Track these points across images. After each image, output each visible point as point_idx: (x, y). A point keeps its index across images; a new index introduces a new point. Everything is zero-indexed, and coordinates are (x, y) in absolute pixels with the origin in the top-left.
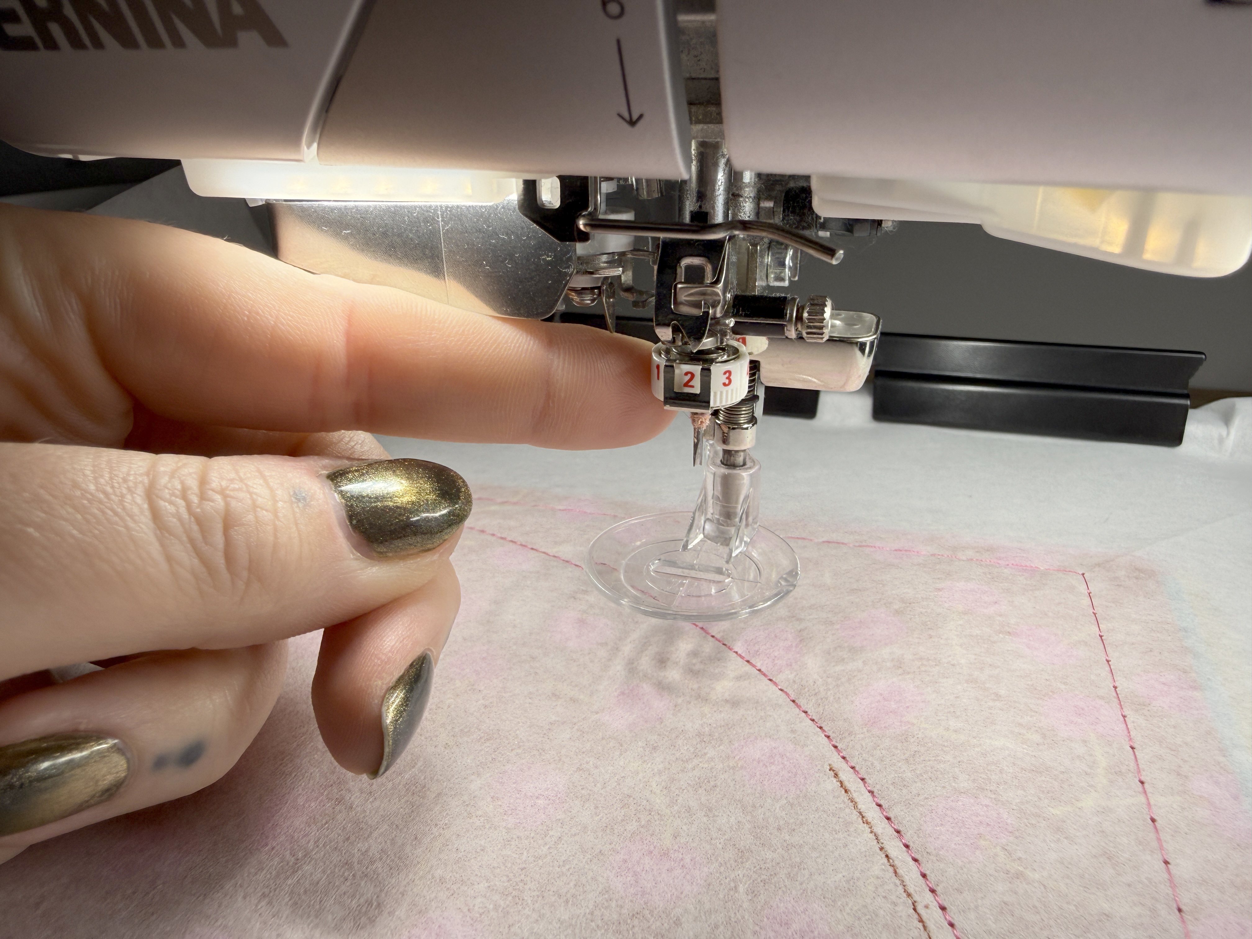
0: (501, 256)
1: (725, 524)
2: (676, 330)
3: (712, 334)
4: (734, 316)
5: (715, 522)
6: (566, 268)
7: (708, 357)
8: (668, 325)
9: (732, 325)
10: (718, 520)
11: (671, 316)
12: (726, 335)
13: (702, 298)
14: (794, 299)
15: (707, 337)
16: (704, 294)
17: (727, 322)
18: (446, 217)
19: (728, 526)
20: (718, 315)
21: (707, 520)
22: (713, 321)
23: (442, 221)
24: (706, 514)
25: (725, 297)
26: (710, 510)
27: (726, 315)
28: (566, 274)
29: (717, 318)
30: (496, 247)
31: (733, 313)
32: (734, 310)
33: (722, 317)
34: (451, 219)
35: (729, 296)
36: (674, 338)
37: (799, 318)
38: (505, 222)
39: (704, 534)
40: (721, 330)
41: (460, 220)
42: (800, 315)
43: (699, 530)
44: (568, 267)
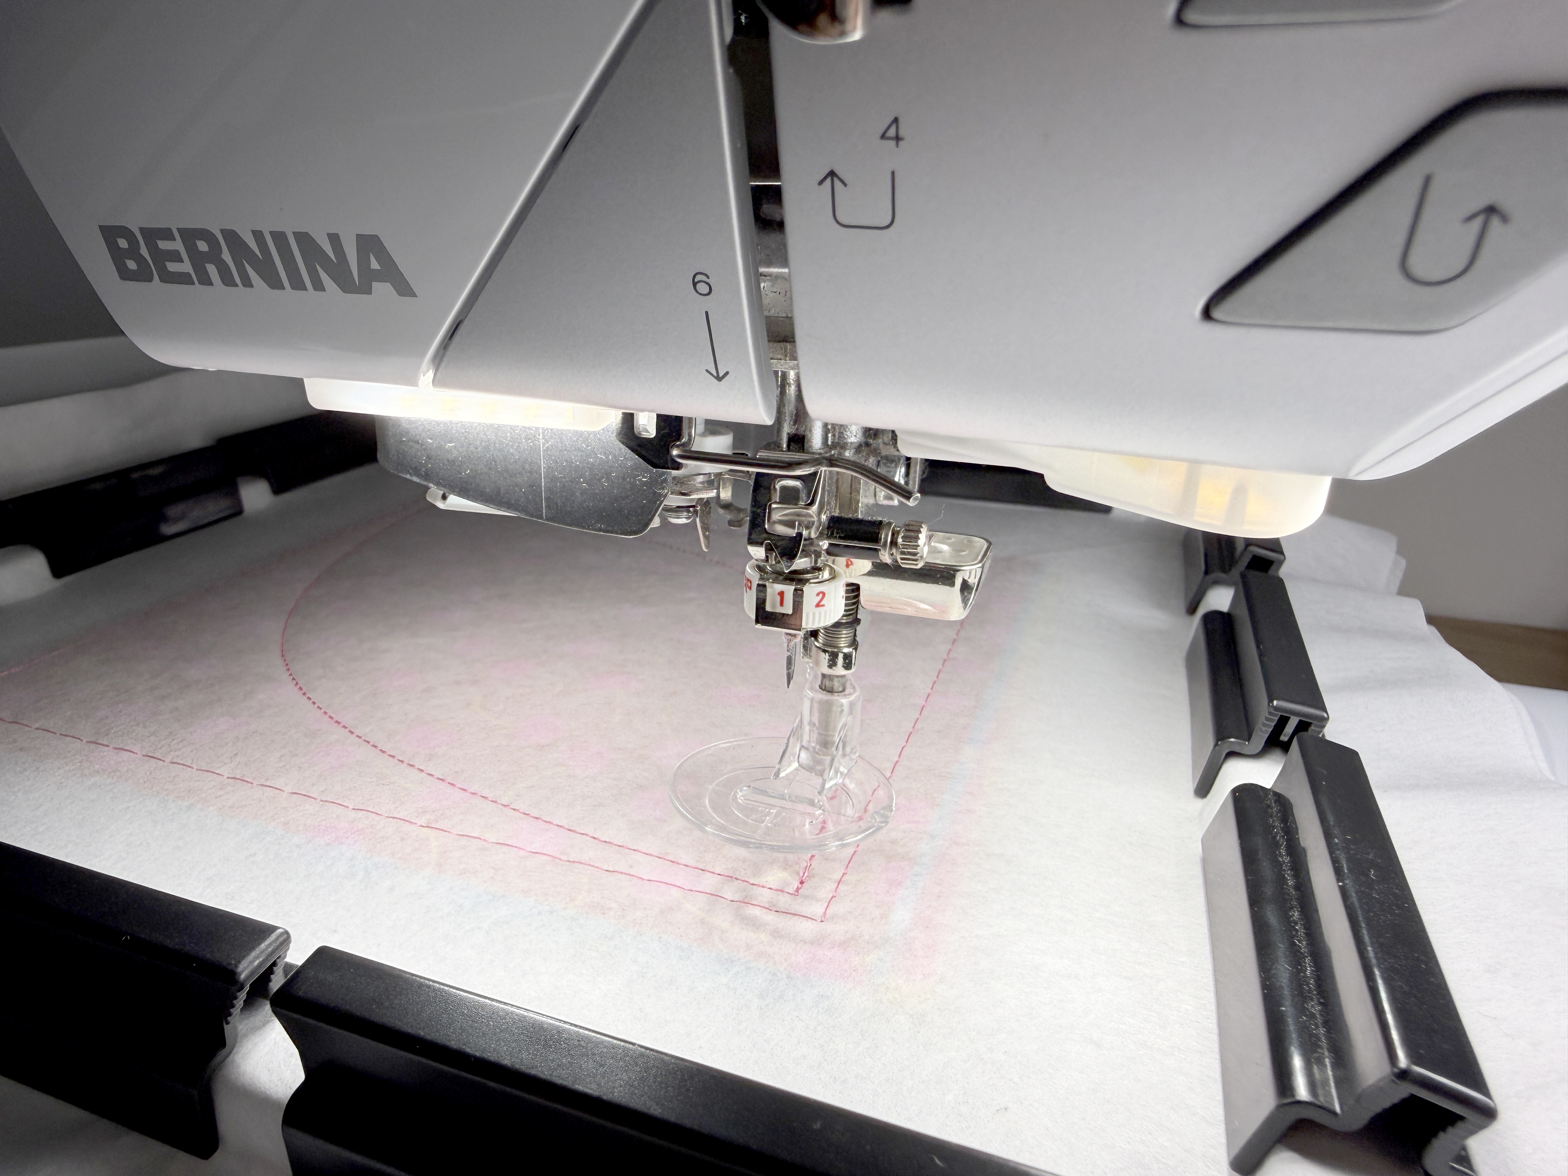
0: (598, 474)
1: (821, 753)
2: (769, 549)
3: (806, 554)
4: (829, 537)
5: (811, 750)
6: (660, 489)
7: (802, 576)
8: (761, 544)
9: (825, 547)
10: (814, 748)
11: (765, 535)
12: (820, 557)
13: (797, 518)
14: (890, 524)
15: (801, 558)
16: (799, 515)
17: (821, 543)
18: (547, 434)
19: (824, 756)
20: (813, 536)
21: (802, 747)
22: (807, 542)
23: (542, 439)
24: (801, 741)
25: (819, 519)
26: (806, 737)
27: (821, 536)
28: (660, 495)
29: (811, 539)
30: (594, 465)
31: (827, 535)
32: (828, 532)
33: (816, 538)
34: (552, 437)
35: (824, 517)
36: (767, 557)
37: (894, 543)
38: (604, 442)
39: (799, 762)
40: (815, 551)
41: (561, 439)
42: (894, 541)
43: (794, 758)
44: (663, 489)
